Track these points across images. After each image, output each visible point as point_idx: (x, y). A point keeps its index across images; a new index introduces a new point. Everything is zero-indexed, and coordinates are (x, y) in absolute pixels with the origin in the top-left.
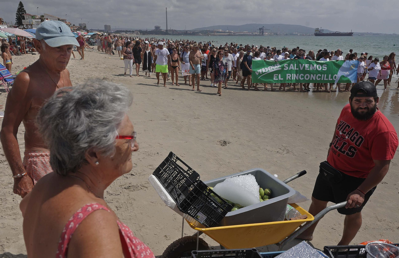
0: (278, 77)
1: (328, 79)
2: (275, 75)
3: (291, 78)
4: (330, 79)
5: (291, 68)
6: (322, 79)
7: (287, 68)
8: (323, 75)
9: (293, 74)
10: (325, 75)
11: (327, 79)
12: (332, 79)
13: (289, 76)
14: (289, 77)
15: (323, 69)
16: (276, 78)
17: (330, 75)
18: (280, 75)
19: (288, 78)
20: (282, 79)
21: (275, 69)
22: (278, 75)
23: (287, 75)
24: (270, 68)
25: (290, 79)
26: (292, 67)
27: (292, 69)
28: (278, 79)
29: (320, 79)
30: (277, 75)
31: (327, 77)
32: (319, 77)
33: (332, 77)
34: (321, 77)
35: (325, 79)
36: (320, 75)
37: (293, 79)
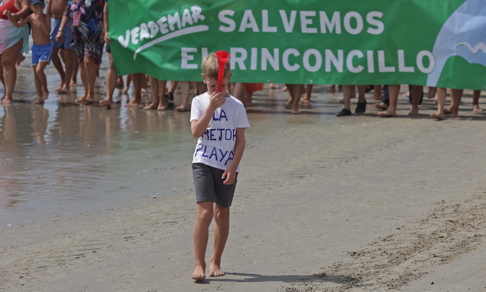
2: (185, 50)
3: (248, 62)
4: (402, 68)
5: (249, 26)
6: (371, 70)
8: (370, 53)
9: (254, 51)
10: (381, 54)
11: (392, 69)
13: (238, 55)
14: (238, 60)
15: (370, 31)
16: (189, 62)
17: (401, 53)
18: (204, 51)
19: (237, 64)
21: (182, 28)
22: (200, 50)
23: (233, 51)
25: (243, 67)
26: (249, 21)
27: (250, 30)
30: (195, 50)
31: (392, 61)
32: (356, 62)
33: (410, 61)
34: (364, 62)
35: (383, 69)
37: (254, 67)
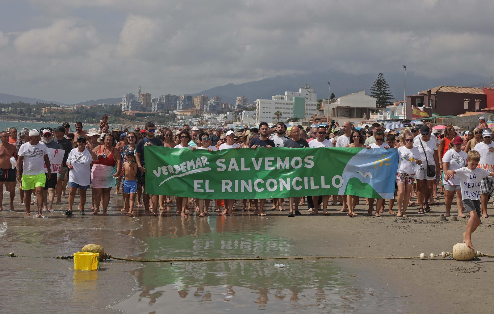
0: (203, 186)
1: (320, 185)
2: (195, 182)
3: (233, 188)
4: (324, 186)
5: (233, 167)
6: (306, 187)
7: (224, 166)
8: (306, 179)
9: (236, 182)
10: (312, 178)
11: (318, 187)
12: (329, 187)
13: (227, 184)
14: (227, 187)
15: (306, 166)
16: (199, 188)
17: (323, 178)
18: (207, 182)
19: (226, 189)
20: (212, 191)
21: (196, 169)
22: (204, 182)
23: (224, 182)
24: (186, 165)
25: (230, 191)
26: (233, 165)
27: (233, 170)
28: (205, 190)
29: (300, 187)
30: (201, 181)
31: (317, 182)
32: (298, 183)
33: (328, 182)
34: (302, 183)
35: (313, 187)
36: (300, 180)
37: (237, 190)
